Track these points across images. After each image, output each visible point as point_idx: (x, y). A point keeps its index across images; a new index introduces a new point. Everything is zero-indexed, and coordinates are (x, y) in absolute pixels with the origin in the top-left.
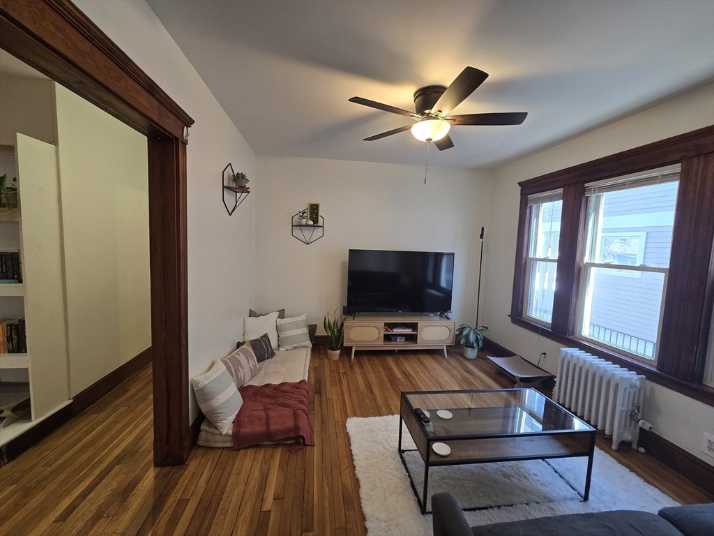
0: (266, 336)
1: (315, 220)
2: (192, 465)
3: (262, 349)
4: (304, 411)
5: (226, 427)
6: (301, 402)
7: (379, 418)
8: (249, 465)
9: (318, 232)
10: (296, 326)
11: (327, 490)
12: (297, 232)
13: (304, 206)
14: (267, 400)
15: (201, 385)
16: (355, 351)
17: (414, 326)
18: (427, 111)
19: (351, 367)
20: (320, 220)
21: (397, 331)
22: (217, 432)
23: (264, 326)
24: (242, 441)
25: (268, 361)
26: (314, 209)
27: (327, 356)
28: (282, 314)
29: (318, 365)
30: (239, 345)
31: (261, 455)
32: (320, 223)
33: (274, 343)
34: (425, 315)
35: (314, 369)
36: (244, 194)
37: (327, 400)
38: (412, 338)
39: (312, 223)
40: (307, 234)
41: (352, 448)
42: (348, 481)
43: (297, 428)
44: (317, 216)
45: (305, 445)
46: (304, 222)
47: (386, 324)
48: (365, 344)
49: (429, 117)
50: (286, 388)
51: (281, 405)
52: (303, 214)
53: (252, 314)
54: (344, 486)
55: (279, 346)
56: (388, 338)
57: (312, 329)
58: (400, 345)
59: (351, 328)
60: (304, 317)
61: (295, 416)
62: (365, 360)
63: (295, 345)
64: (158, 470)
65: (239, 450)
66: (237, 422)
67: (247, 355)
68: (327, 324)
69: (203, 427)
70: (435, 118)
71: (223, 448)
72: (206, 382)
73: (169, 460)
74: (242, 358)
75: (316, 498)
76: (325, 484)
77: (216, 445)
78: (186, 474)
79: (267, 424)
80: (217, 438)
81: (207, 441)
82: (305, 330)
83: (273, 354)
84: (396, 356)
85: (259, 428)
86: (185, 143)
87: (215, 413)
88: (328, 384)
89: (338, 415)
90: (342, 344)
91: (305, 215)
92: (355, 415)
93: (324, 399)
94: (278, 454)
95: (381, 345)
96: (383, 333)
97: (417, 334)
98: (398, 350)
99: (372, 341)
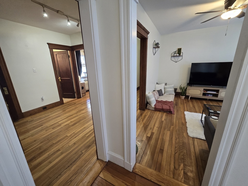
0: (161, 90)
1: (180, 54)
3: (160, 93)
4: (172, 107)
5: (153, 105)
6: (171, 105)
7: (196, 113)
8: (158, 115)
9: (180, 58)
10: (171, 88)
11: (177, 122)
12: (173, 59)
13: (176, 49)
14: (162, 104)
15: (148, 96)
16: (190, 97)
17: (218, 91)
18: (229, 7)
19: (188, 101)
20: (181, 53)
21: (208, 92)
22: (151, 106)
23: (161, 87)
24: (156, 109)
25: (162, 96)
26: (179, 50)
27: (180, 97)
28: (166, 84)
29: (177, 99)
30: (154, 91)
31: (161, 113)
32: (181, 55)
33: (163, 92)
34: (224, 88)
35: (174, 100)
36: (158, 48)
37: (179, 107)
38: (216, 95)
39: (178, 55)
40: (176, 59)
41: (185, 117)
42: (183, 122)
43: (170, 109)
44: (181, 52)
45: (172, 113)
46: (175, 55)
47: (204, 89)
48: (194, 95)
49: (230, 9)
50: (167, 102)
51: (166, 105)
52: (175, 52)
53: (157, 83)
54: (182, 123)
55: (165, 93)
56: (204, 94)
57: (175, 90)
58: (210, 97)
59: (190, 90)
60: (173, 85)
61: (170, 107)
62: (194, 101)
63: (170, 93)
64: (140, 110)
65: (156, 111)
66: (155, 105)
67: (156, 93)
68: (181, 88)
69: (148, 105)
70: (233, 9)
71: (152, 110)
72: (149, 95)
73: (142, 109)
74: (155, 93)
75: (174, 122)
76: (177, 121)
77: (150, 109)
78: (145, 112)
79: (162, 107)
80: (151, 108)
81: (149, 108)
82: (173, 89)
83: (163, 95)
84: (207, 101)
85: (161, 108)
87: (151, 102)
88: (180, 104)
89: (182, 110)
90: (186, 94)
91: (176, 52)
92: (188, 111)
93: (178, 106)
94: (165, 114)
95: (201, 96)
96: (202, 92)
97: (218, 94)
98: (209, 99)
99: (197, 95)
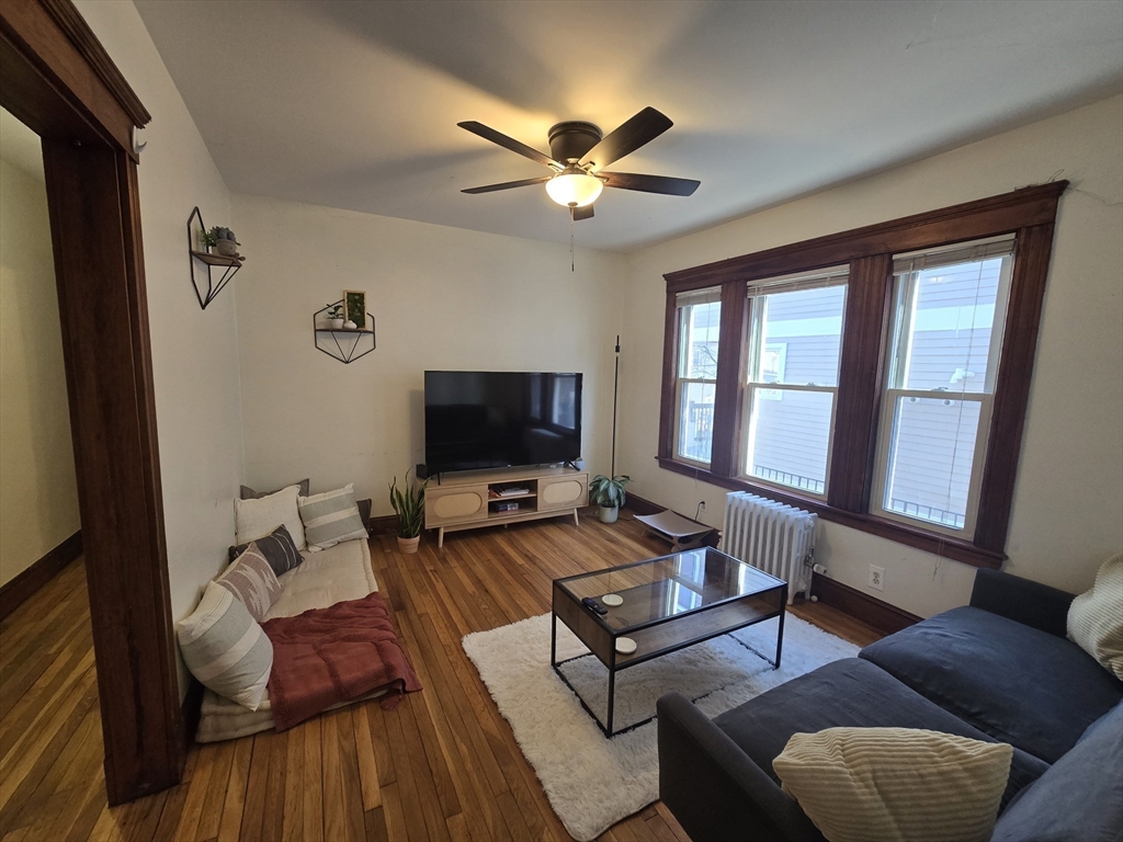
0: (281, 529)
1: (360, 322)
2: (200, 781)
3: (280, 553)
4: (392, 640)
5: (257, 696)
6: (382, 628)
7: (510, 626)
8: (316, 748)
9: (366, 341)
10: (338, 505)
11: (463, 748)
12: (327, 342)
13: (336, 296)
14: (317, 638)
15: (197, 633)
16: (445, 534)
17: (531, 486)
18: (571, 160)
19: (443, 560)
20: (368, 320)
21: (506, 495)
22: (238, 710)
23: (276, 512)
24: (288, 714)
25: (293, 571)
26: (356, 303)
27: (397, 548)
28: (305, 488)
29: (386, 566)
30: (233, 553)
31: (332, 727)
32: (369, 326)
33: (298, 540)
34: (543, 468)
35: (381, 573)
36: (233, 269)
37: (420, 616)
38: (529, 504)
39: (353, 326)
40: (346, 345)
41: (483, 679)
42: (491, 725)
43: (389, 669)
44: (363, 314)
45: (405, 692)
46: (339, 323)
47: (491, 487)
48: (455, 522)
49: (574, 170)
50: (347, 611)
51: (349, 639)
52: (336, 309)
53: (246, 493)
54: (490, 738)
55: (307, 544)
56: (494, 508)
57: (364, 507)
58: (512, 515)
59: (437, 497)
60: (349, 489)
61: (380, 650)
62: (461, 545)
63: (339, 539)
65: (288, 729)
66: (275, 686)
67: (256, 566)
68: (395, 496)
69: (207, 707)
70: (584, 173)
71: (255, 735)
73: (146, 785)
74: (250, 573)
75: (451, 767)
76: (458, 739)
77: (238, 734)
78: (191, 797)
79: (333, 674)
80: (239, 720)
81: (217, 731)
82: (354, 511)
83: (300, 560)
84: (506, 533)
85: (322, 684)
86: (135, 161)
87: (233, 678)
88: (414, 593)
89: (444, 636)
90: (423, 526)
91: (340, 311)
92: (472, 630)
93: (413, 616)
94: (364, 720)
95: (486, 519)
96: (486, 500)
97: (536, 497)
98: (509, 525)
99: (470, 516)
